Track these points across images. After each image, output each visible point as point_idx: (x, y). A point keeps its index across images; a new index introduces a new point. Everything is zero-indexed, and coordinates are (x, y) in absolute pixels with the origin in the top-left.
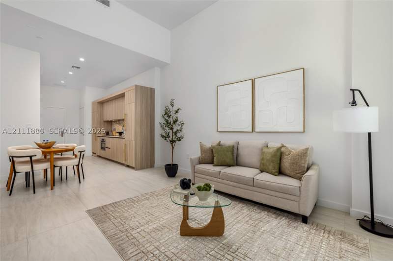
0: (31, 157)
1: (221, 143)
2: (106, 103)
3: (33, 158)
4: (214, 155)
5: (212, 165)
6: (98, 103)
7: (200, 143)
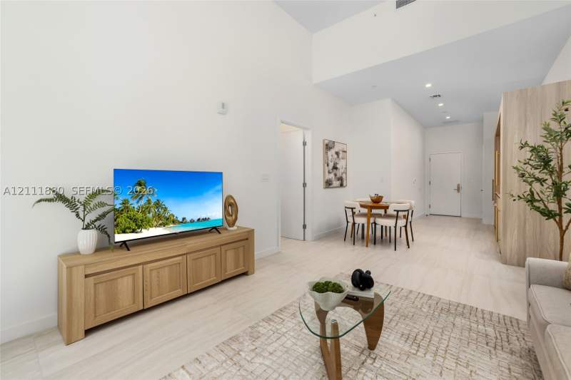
0: (352, 209)
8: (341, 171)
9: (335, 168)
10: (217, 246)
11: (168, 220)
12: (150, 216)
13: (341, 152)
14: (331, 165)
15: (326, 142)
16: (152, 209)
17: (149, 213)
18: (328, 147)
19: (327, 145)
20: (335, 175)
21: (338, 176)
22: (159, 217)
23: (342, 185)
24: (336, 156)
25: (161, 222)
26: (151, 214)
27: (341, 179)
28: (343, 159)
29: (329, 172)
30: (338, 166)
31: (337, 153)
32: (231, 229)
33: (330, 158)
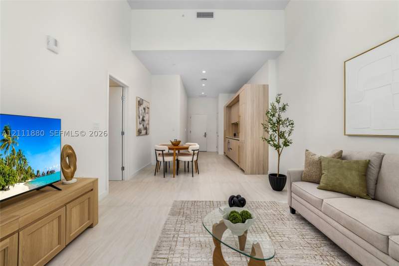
0: (162, 151)
1: (344, 154)
2: (233, 107)
3: (164, 152)
4: (323, 172)
5: (317, 186)
6: (227, 107)
7: (307, 150)
8: (147, 122)
9: (143, 120)
10: (62, 207)
11: (27, 175)
12: (14, 169)
13: (146, 108)
14: (141, 117)
15: (139, 99)
16: (16, 161)
17: (14, 166)
18: (140, 103)
19: (139, 102)
20: (143, 126)
21: (145, 126)
22: (20, 169)
23: (146, 133)
24: (143, 111)
25: (22, 176)
26: (15, 167)
27: (146, 129)
28: (147, 113)
29: (140, 124)
30: (145, 119)
31: (144, 109)
32: (70, 182)
33: (141, 112)
